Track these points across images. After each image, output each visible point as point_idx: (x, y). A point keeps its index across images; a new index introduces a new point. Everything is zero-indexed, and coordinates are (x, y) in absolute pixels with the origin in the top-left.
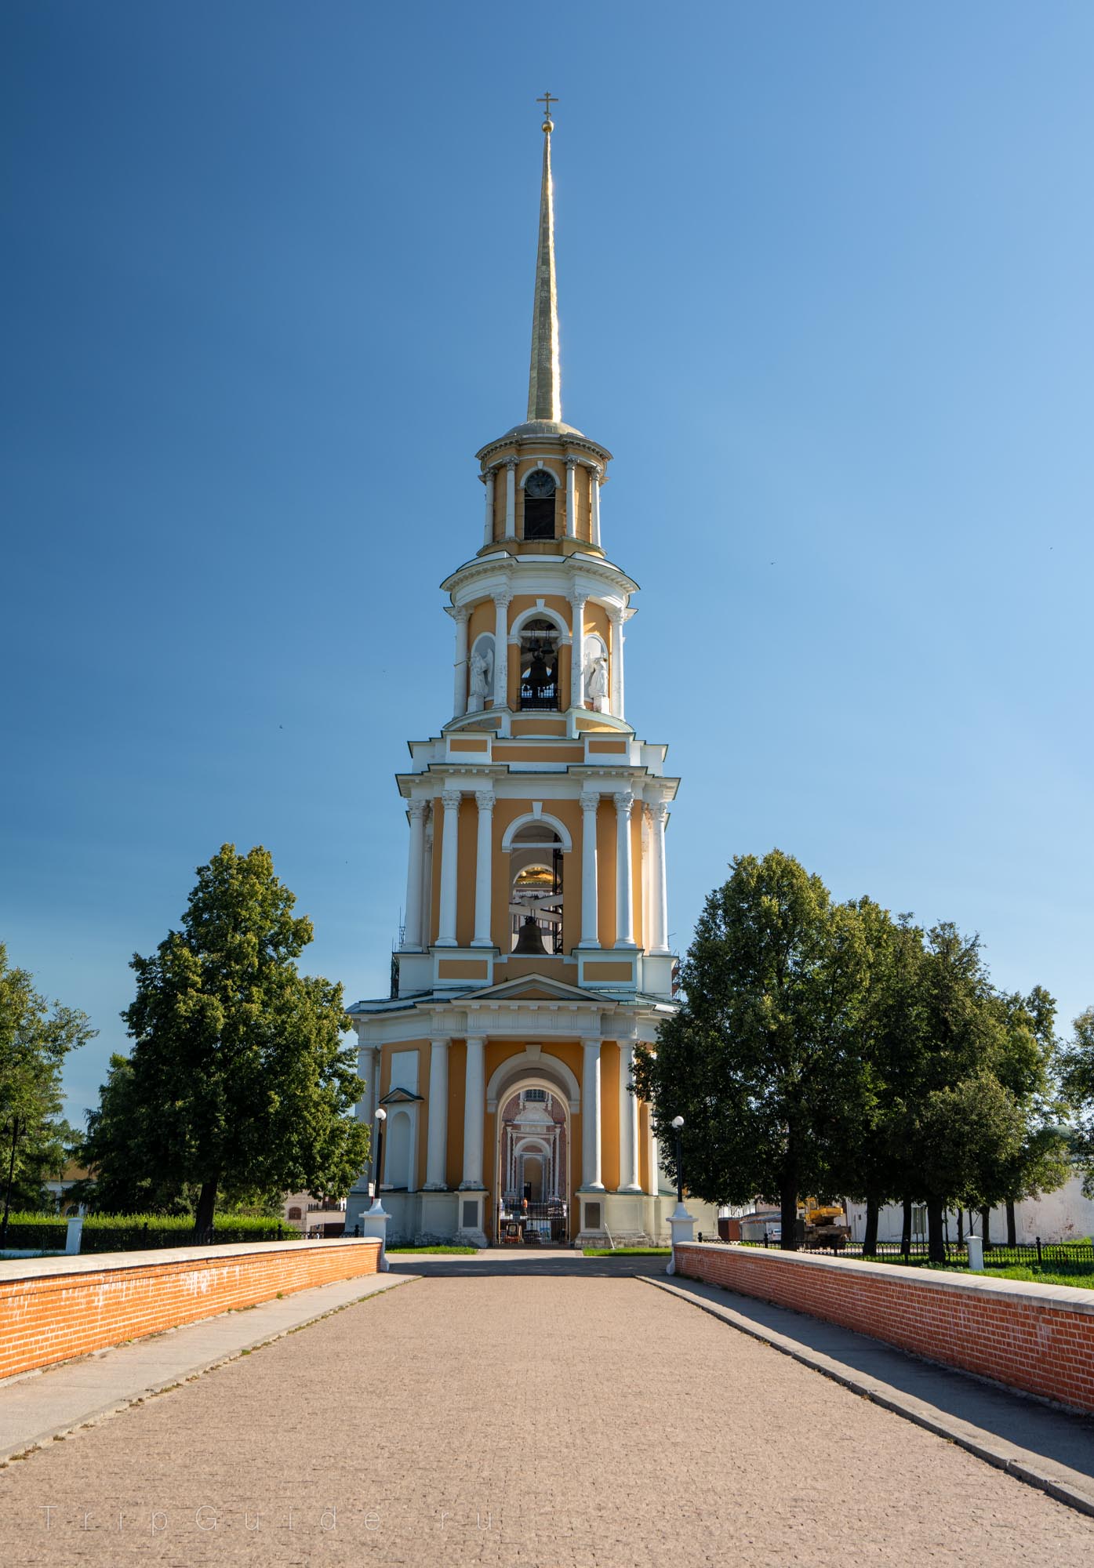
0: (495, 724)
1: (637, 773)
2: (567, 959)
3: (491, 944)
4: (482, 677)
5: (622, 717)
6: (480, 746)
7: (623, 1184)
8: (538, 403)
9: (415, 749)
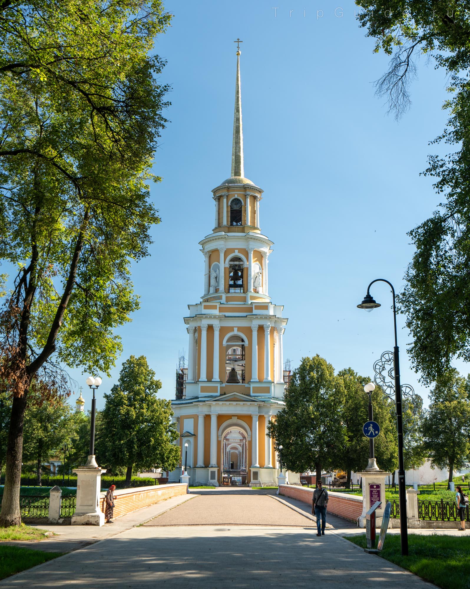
0: (220, 298)
1: (272, 317)
2: (246, 385)
3: (219, 380)
4: (215, 279)
5: (267, 294)
6: (214, 307)
7: (266, 465)
8: (235, 170)
9: (190, 307)
